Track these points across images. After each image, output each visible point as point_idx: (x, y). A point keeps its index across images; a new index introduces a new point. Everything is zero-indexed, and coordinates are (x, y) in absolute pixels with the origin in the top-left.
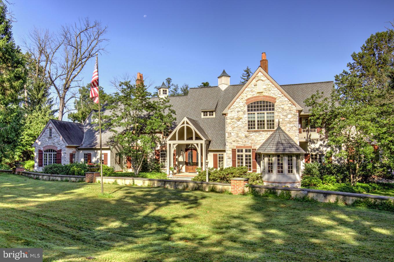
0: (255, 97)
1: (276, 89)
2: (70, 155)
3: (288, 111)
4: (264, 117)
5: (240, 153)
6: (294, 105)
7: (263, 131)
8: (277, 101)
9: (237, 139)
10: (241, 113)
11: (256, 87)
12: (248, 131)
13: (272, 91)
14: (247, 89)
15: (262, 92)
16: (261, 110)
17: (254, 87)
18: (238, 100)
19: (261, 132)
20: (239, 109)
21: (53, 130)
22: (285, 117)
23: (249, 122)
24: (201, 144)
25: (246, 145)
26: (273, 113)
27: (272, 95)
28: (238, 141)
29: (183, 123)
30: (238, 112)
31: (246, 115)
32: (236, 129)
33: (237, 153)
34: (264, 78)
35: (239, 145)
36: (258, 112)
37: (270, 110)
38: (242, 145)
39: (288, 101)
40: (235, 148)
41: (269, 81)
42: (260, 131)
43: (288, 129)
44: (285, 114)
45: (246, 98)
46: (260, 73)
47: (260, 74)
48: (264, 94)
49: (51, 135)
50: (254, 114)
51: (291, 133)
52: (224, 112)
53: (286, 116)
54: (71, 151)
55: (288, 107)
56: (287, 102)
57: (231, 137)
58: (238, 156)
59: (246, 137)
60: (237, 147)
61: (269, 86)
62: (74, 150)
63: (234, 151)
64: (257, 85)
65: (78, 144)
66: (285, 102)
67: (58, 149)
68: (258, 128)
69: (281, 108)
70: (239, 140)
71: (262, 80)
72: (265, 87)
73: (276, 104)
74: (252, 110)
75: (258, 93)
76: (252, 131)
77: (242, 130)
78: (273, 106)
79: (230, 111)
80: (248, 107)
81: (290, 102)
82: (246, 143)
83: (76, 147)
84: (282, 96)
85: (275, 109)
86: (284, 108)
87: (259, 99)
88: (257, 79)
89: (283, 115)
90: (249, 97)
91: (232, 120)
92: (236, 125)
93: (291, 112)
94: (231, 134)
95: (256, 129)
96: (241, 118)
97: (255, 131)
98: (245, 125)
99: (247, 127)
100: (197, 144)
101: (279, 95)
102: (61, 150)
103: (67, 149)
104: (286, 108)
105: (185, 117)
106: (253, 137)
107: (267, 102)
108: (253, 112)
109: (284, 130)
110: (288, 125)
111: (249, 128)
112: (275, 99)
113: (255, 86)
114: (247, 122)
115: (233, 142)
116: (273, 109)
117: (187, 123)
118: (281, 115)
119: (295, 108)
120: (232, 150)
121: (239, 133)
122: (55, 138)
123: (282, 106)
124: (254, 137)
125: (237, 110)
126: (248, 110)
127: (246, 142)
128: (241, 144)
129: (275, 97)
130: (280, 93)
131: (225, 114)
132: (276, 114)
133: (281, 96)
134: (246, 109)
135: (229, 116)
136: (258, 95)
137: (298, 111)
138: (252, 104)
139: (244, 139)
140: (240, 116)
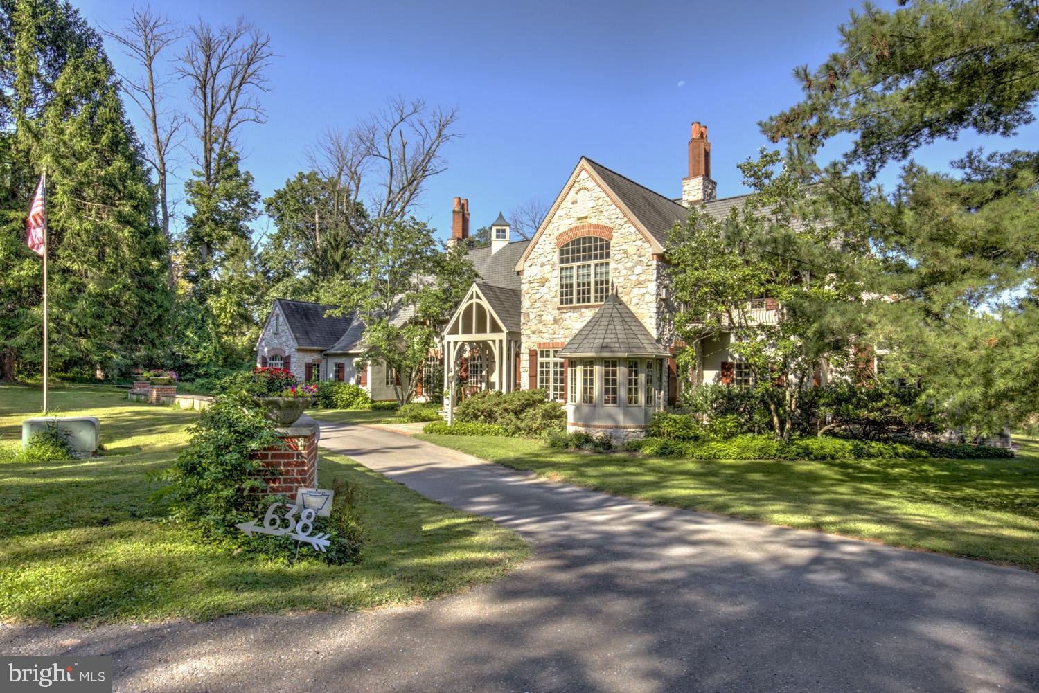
0: (573, 229)
1: (614, 207)
2: (306, 367)
3: (635, 257)
4: (589, 275)
5: (544, 360)
6: (648, 241)
7: (587, 307)
8: (615, 235)
9: (540, 326)
10: (548, 268)
11: (575, 205)
12: (559, 309)
13: (605, 213)
14: (559, 213)
15: (586, 218)
16: (584, 259)
17: (572, 206)
18: (543, 237)
19: (583, 310)
20: (545, 260)
21: (281, 319)
22: (629, 273)
23: (562, 286)
24: (501, 341)
25: (555, 341)
26: (607, 264)
27: (606, 221)
28: (540, 332)
29: (471, 298)
30: (543, 265)
31: (557, 273)
32: (538, 304)
33: (540, 360)
34: (591, 184)
35: (542, 341)
36: (579, 264)
37: (602, 257)
38: (549, 341)
39: (637, 232)
40: (535, 348)
41: (600, 189)
42: (581, 307)
43: (635, 300)
44: (630, 265)
45: (557, 233)
46: (583, 172)
47: (584, 175)
48: (589, 221)
49: (277, 329)
50: (572, 268)
51: (640, 311)
52: (518, 268)
53: (631, 269)
54: (309, 358)
55: (636, 248)
56: (633, 236)
57: (529, 324)
58: (542, 365)
59: (556, 321)
60: (539, 345)
61: (600, 202)
62: (316, 356)
63: (533, 354)
64: (578, 201)
65: (323, 345)
66: (629, 237)
67: (287, 354)
68: (579, 301)
69: (621, 252)
70: (544, 330)
71: (587, 189)
72: (593, 204)
73: (612, 243)
74: (568, 261)
75: (579, 219)
76: (566, 308)
77: (550, 306)
78: (608, 247)
79: (528, 263)
80: (562, 253)
81: (640, 236)
82: (554, 336)
83: (321, 351)
84: (625, 223)
85: (612, 255)
86: (629, 251)
87: (581, 233)
88: (577, 186)
89: (626, 269)
90: (562, 229)
91: (532, 285)
92: (538, 296)
93: (642, 259)
94: (528, 316)
95: (575, 303)
96: (547, 280)
97: (571, 308)
98: (553, 295)
99: (557, 300)
100: (494, 341)
101: (618, 221)
102: (289, 356)
103: (298, 355)
104: (632, 250)
105: (474, 284)
106: (568, 322)
107: (596, 240)
108: (587, 263)
109: (627, 304)
110: (636, 291)
111: (562, 303)
112: (611, 230)
113: (573, 203)
114: (558, 288)
115: (532, 335)
116: (608, 256)
117: (478, 297)
118: (623, 268)
119: (650, 249)
120: (530, 350)
121: (542, 313)
122: (283, 334)
123: (624, 247)
124: (570, 322)
125: (539, 262)
126: (562, 261)
127: (554, 334)
128: (545, 338)
129: (611, 226)
130: (621, 215)
131: (519, 273)
132: (612, 265)
133: (622, 222)
134: (556, 257)
135: (525, 277)
136: (578, 223)
137: (655, 256)
138: (567, 245)
139: (553, 327)
140: (546, 276)
